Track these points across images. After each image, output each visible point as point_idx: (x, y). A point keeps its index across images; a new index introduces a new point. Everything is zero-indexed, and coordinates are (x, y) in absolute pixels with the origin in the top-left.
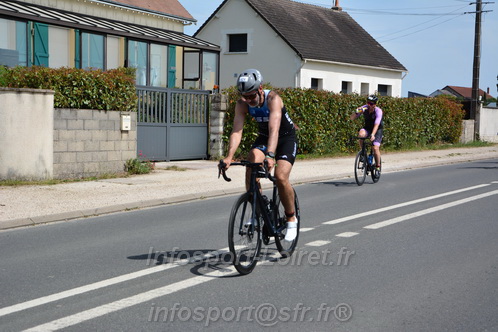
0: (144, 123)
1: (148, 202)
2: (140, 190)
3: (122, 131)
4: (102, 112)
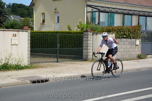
3: (136, 45)
4: (130, 39)
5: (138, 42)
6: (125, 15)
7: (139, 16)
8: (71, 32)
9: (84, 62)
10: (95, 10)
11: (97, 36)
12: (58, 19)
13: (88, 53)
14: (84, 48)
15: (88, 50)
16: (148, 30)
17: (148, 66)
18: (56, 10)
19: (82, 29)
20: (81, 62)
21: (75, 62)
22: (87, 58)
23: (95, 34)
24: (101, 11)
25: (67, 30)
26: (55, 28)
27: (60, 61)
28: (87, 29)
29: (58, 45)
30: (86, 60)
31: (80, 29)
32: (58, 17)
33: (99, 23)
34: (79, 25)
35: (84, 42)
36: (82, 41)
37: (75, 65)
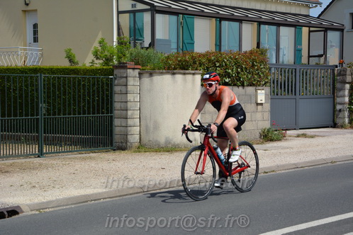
0: (276, 97)
1: (283, 166)
2: (275, 155)
3: (258, 104)
4: (241, 88)
5: (262, 95)
6: (223, 22)
7: (260, 23)
8: (76, 69)
9: (117, 153)
10: (140, 6)
11: (152, 80)
12: (35, 32)
13: (129, 128)
14: (116, 113)
15: (127, 118)
16: (283, 62)
17: (293, 162)
18: (27, 5)
19: (108, 60)
20: (109, 154)
21: (92, 155)
22: (127, 141)
23: (148, 75)
24: (157, 8)
25: (65, 64)
26: (26, 58)
27: (47, 153)
28: (124, 60)
29: (43, 106)
30: (122, 147)
31: (101, 61)
32: (35, 26)
33: (152, 45)
34: (100, 48)
35: (117, 98)
36: (111, 93)
37: (93, 164)
